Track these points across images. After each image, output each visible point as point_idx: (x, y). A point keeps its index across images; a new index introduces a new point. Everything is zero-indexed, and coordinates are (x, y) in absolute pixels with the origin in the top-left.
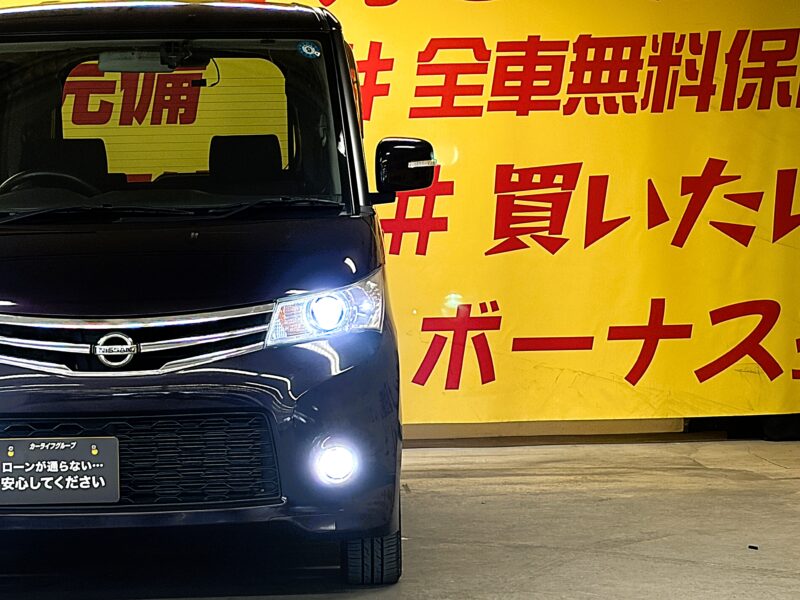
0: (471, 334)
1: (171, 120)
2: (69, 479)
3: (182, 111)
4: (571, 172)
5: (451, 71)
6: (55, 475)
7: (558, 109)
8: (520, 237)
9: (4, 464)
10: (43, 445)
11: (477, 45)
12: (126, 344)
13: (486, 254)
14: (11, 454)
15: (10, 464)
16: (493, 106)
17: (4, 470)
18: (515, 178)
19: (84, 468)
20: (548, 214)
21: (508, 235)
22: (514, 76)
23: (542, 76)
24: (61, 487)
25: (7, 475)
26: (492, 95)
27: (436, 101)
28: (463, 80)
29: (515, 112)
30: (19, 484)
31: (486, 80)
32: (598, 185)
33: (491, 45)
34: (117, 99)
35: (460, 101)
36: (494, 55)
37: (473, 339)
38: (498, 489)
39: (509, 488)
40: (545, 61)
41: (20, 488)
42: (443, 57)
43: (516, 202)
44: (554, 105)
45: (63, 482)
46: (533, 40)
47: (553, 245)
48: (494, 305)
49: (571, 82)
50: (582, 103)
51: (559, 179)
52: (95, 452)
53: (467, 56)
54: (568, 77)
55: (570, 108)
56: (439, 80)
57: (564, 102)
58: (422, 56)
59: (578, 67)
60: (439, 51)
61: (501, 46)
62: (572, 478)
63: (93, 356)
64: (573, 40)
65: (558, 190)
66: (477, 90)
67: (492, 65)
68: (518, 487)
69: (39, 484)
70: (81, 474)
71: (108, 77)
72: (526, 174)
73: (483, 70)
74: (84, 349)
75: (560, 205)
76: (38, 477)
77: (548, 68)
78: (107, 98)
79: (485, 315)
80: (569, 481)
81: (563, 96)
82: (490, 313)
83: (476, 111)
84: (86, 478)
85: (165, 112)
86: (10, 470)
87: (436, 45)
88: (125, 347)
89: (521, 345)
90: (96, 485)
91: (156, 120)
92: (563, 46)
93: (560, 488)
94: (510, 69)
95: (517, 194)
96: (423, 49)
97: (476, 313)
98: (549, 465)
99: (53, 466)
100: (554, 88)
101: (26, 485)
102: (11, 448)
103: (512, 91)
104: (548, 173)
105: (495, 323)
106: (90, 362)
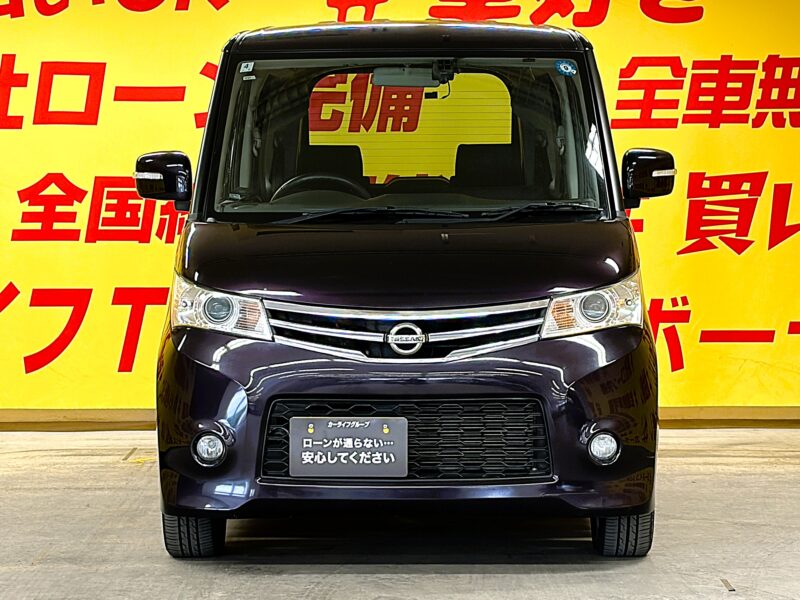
0: (663, 326)
1: (395, 128)
2: (363, 455)
3: (405, 120)
4: (758, 180)
5: (650, 86)
6: (350, 451)
7: (747, 122)
8: (709, 239)
9: (305, 440)
10: (340, 423)
11: (674, 63)
12: (415, 333)
13: (679, 253)
14: (311, 431)
15: (310, 440)
16: (687, 119)
17: (305, 445)
18: (706, 184)
19: (377, 445)
20: (736, 218)
21: (698, 236)
22: (707, 92)
23: (733, 92)
24: (356, 462)
25: (307, 449)
26: (687, 109)
27: (635, 114)
28: (661, 95)
29: (708, 125)
30: (317, 458)
31: (682, 95)
32: (783, 193)
33: (687, 63)
34: (347, 108)
35: (657, 114)
36: (690, 72)
37: (664, 330)
38: (702, 469)
39: (712, 469)
40: (736, 78)
41: (319, 462)
42: (642, 74)
43: (707, 207)
44: (744, 119)
45: (357, 458)
46: (726, 59)
47: (739, 246)
48: (685, 301)
49: (759, 98)
50: (769, 118)
51: (746, 186)
52: (386, 431)
53: (664, 73)
54: (757, 94)
55: (758, 122)
56: (638, 95)
57: (753, 116)
58: (624, 73)
59: (767, 85)
60: (639, 68)
61: (697, 65)
62: (766, 460)
63: (385, 345)
64: (762, 59)
65: (746, 196)
66: (673, 104)
67: (687, 81)
68: (718, 467)
69: (336, 459)
70: (373, 451)
71: (340, 88)
72: (716, 181)
73: (678, 85)
74: (378, 338)
75: (747, 210)
76: (335, 452)
77: (739, 85)
78: (339, 107)
79: (676, 309)
80: (765, 463)
81: (752, 111)
82: (680, 307)
83: (671, 123)
84: (378, 455)
85: (390, 120)
86: (310, 445)
87: (637, 62)
88: (415, 336)
89: (708, 336)
90: (387, 461)
91: (381, 128)
92: (753, 65)
93: (759, 470)
94: (704, 85)
95: (708, 199)
96: (624, 67)
97: (667, 306)
98: (740, 447)
99: (348, 443)
100: (744, 104)
101: (324, 459)
102: (311, 426)
103: (705, 105)
104: (736, 181)
105: (684, 317)
106: (384, 350)
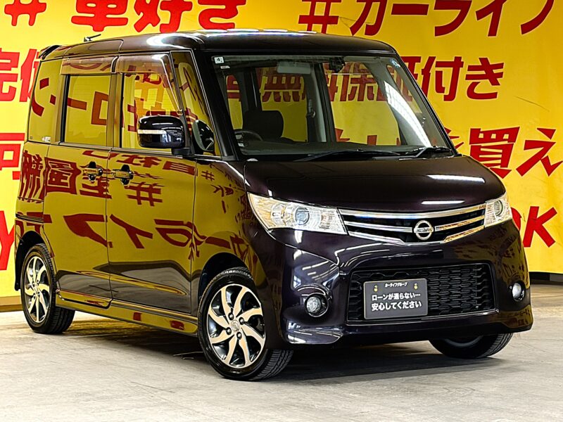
2: (404, 303)
6: (397, 301)
9: (373, 296)
10: (391, 284)
12: (428, 226)
14: (376, 290)
15: (376, 296)
17: (373, 299)
19: (411, 297)
24: (400, 308)
25: (375, 302)
30: (380, 307)
41: (381, 309)
45: (402, 305)
52: (416, 287)
63: (413, 234)
69: (390, 307)
70: (410, 300)
74: (408, 230)
76: (389, 302)
84: (412, 303)
86: (376, 299)
88: (428, 228)
90: (417, 306)
99: (397, 296)
101: (384, 307)
102: (376, 287)
106: (412, 238)
